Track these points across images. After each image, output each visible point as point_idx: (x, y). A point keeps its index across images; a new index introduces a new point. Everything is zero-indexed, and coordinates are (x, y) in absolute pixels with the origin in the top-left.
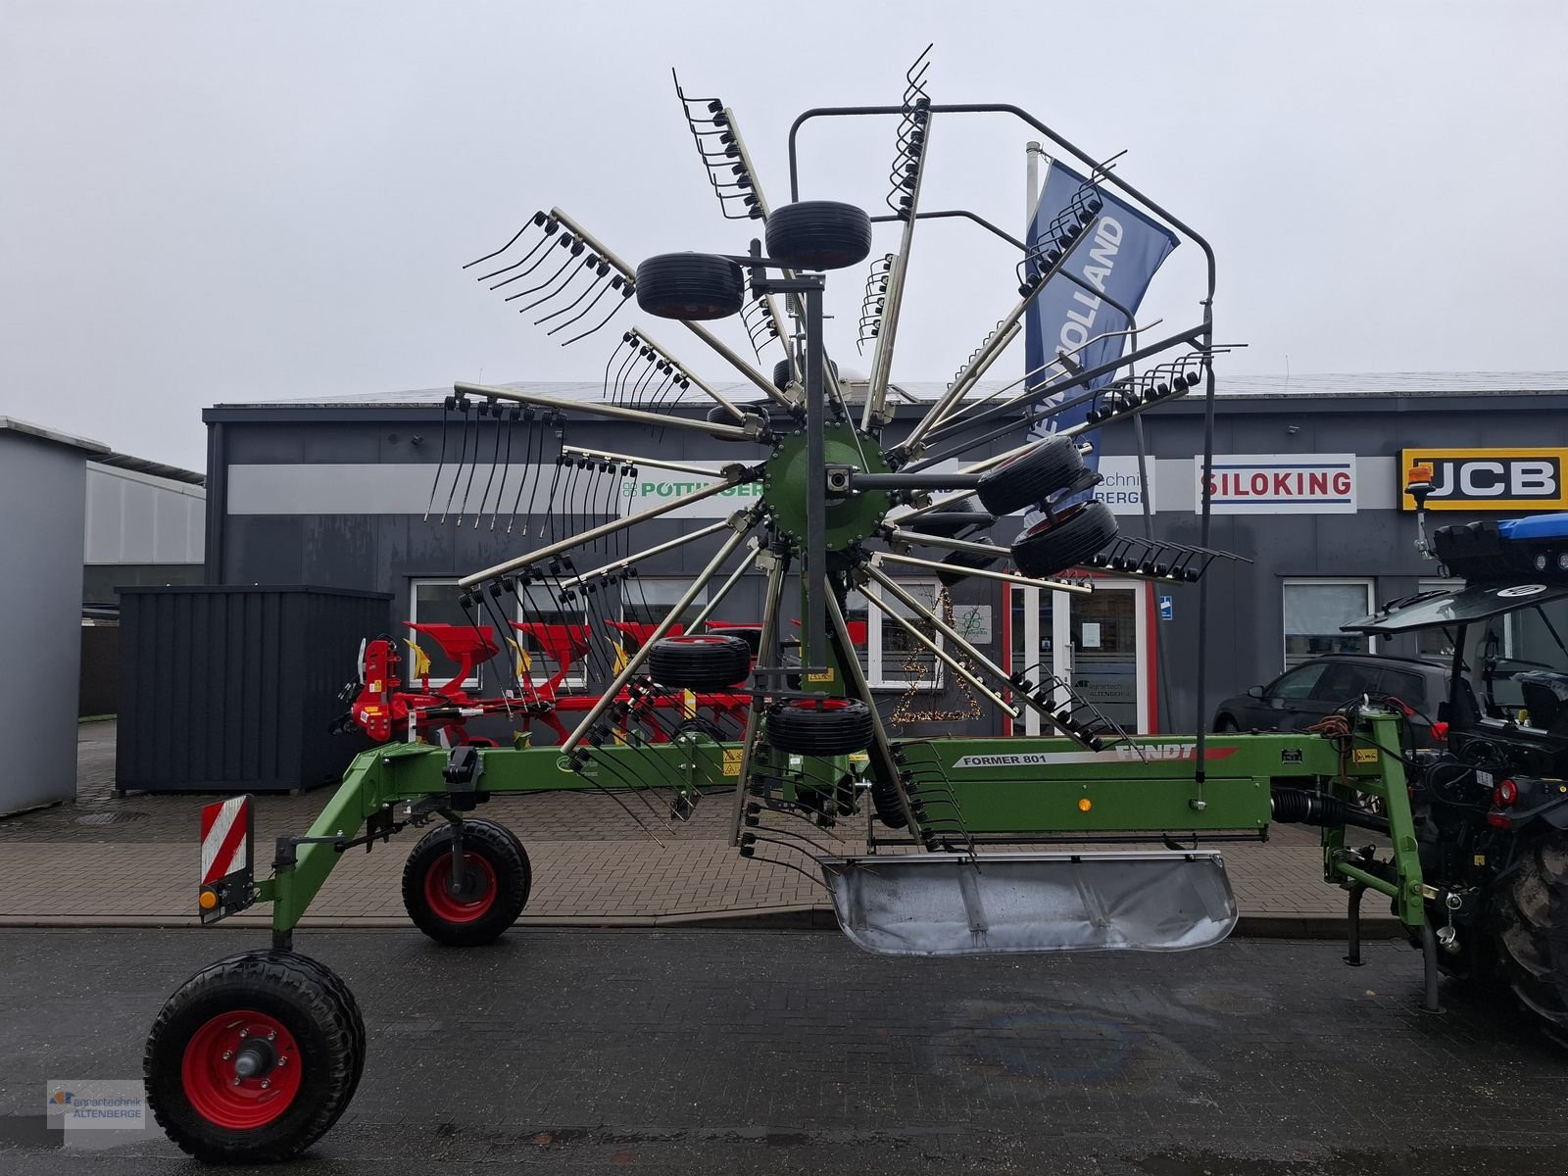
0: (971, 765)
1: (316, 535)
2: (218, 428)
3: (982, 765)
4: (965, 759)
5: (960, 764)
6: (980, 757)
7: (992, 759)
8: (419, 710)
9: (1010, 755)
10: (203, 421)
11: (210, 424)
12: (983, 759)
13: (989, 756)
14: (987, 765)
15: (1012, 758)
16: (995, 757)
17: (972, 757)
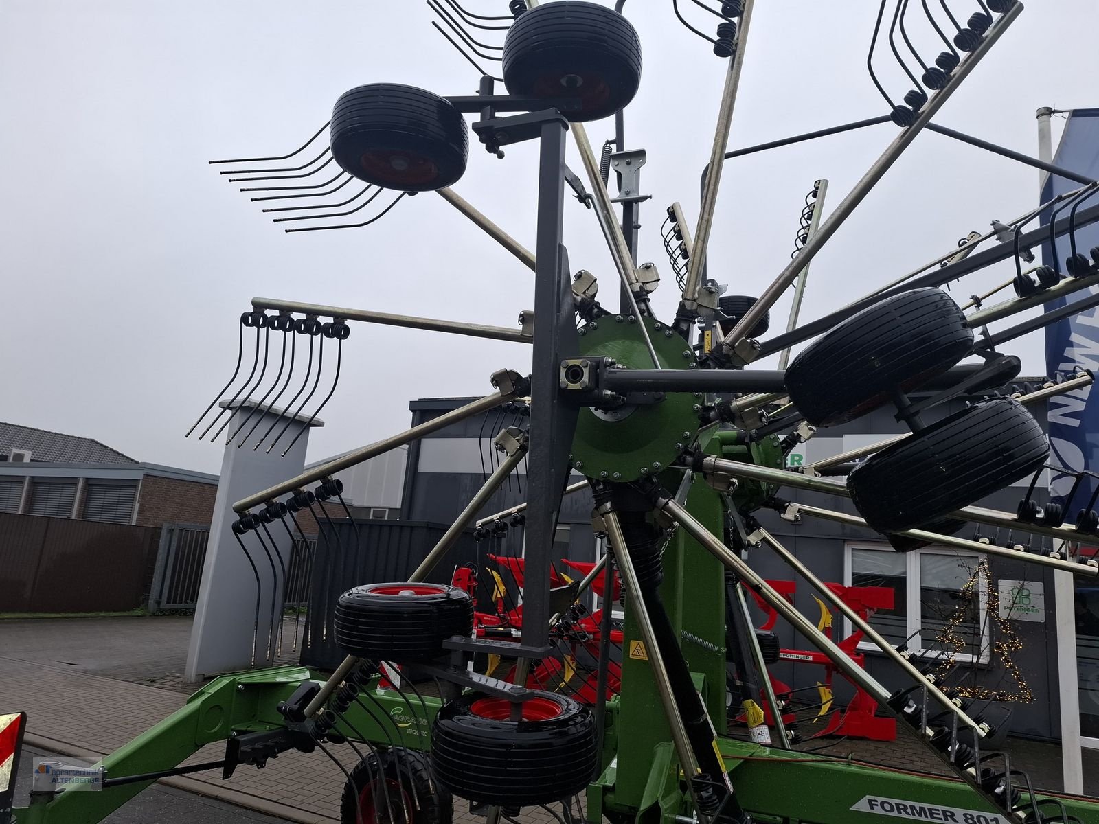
0: (878, 810)
1: (468, 488)
2: (418, 413)
3: (895, 814)
4: (870, 801)
5: (862, 806)
6: (893, 801)
7: (912, 807)
8: (480, 628)
9: (941, 808)
10: (410, 409)
11: (414, 411)
12: (897, 805)
13: (908, 803)
14: (903, 815)
15: (944, 812)
16: (917, 805)
17: (880, 799)
